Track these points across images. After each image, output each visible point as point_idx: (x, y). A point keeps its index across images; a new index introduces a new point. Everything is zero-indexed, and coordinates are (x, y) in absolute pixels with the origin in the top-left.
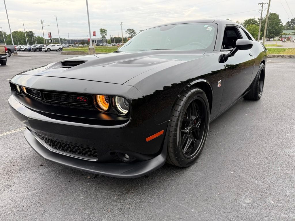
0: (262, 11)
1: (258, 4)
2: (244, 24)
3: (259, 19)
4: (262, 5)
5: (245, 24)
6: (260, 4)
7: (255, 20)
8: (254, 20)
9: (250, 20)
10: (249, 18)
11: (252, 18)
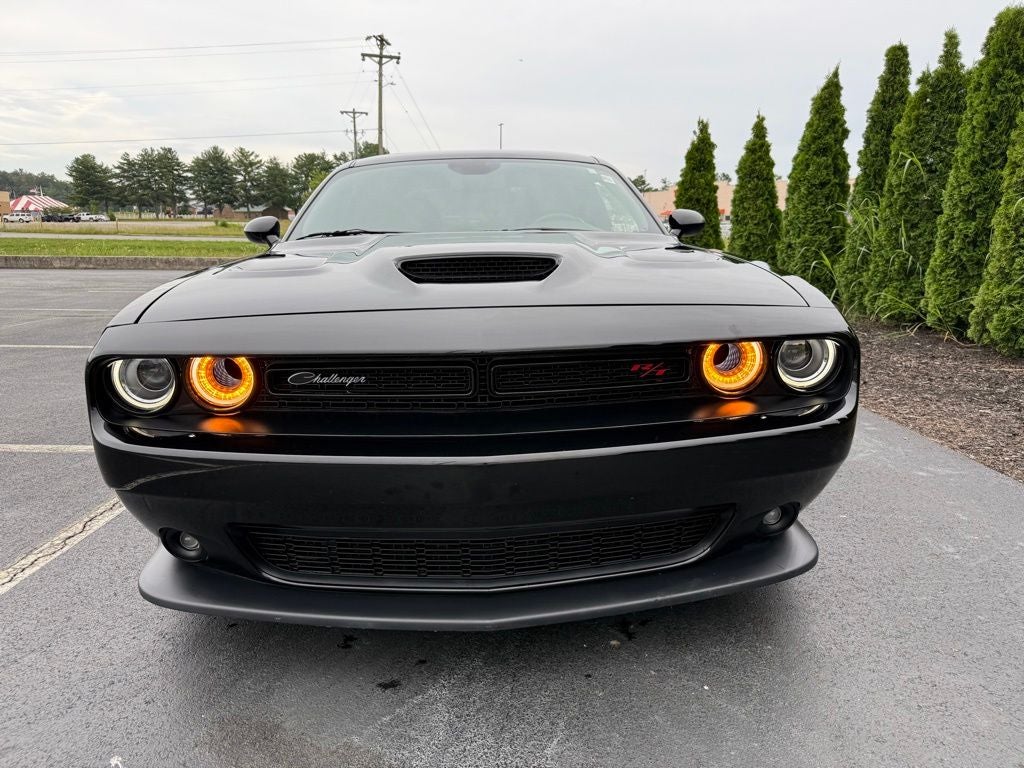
0: (355, 133)
1: (342, 113)
2: (295, 167)
3: (335, 156)
4: (354, 118)
5: (298, 169)
6: (346, 112)
7: (327, 159)
8: (323, 158)
9: (311, 158)
10: (309, 151)
11: (317, 152)
